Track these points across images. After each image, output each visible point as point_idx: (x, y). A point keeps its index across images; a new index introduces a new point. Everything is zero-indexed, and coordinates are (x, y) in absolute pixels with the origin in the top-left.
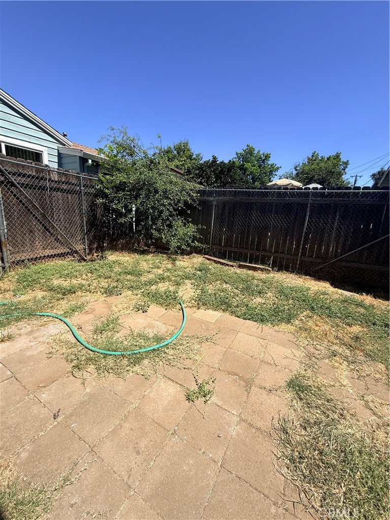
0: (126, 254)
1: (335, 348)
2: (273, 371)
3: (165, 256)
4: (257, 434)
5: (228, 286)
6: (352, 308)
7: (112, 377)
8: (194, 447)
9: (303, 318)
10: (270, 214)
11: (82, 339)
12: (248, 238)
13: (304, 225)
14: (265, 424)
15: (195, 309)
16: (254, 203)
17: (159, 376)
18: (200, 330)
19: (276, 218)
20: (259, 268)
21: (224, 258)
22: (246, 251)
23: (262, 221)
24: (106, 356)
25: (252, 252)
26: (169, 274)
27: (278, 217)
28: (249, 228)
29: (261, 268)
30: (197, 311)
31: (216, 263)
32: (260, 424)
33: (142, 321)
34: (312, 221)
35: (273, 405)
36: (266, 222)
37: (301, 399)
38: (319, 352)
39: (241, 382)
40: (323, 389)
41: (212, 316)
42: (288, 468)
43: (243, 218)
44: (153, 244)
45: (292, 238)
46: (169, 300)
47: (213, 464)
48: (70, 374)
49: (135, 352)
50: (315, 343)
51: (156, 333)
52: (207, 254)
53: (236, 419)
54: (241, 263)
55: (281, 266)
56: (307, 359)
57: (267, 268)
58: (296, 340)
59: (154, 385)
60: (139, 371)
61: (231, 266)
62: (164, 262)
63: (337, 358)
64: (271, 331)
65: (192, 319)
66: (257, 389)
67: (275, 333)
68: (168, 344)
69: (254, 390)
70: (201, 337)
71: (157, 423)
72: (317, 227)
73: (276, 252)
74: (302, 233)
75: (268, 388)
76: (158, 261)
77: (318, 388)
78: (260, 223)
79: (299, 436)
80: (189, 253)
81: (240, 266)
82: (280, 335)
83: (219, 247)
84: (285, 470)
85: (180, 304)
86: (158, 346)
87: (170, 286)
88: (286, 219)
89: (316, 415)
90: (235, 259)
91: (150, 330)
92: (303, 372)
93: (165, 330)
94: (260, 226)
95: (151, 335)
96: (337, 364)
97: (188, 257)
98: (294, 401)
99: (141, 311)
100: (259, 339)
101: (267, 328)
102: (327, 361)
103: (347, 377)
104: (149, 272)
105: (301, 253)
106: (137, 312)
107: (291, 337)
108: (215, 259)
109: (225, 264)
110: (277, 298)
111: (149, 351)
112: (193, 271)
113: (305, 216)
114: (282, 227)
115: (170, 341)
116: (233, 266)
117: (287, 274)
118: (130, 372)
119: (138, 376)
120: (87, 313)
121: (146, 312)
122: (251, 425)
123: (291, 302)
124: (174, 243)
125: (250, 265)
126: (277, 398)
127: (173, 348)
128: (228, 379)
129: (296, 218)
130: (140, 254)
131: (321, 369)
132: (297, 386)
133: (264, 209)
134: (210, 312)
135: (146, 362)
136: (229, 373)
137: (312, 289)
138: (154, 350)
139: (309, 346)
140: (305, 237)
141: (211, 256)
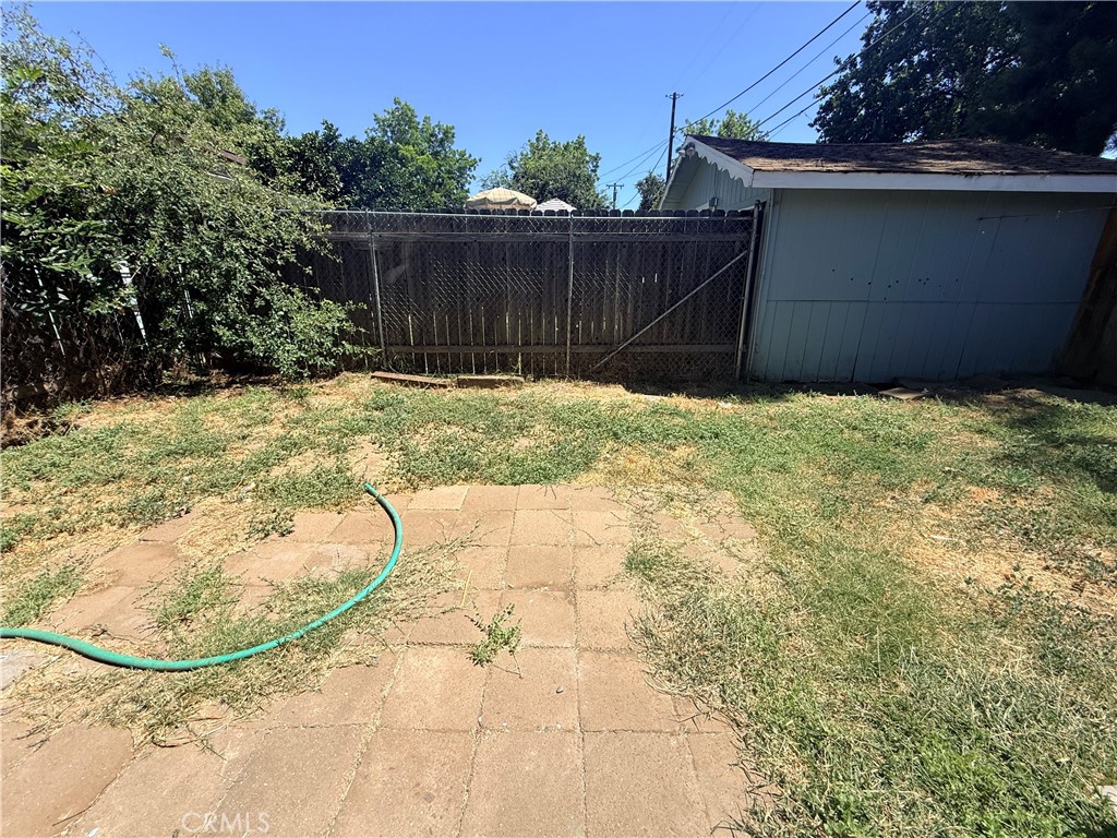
0: (139, 403)
1: (668, 488)
2: (598, 554)
3: (266, 389)
4: (613, 659)
5: (455, 429)
6: (667, 421)
7: (278, 701)
8: (527, 730)
9: (608, 456)
10: (502, 266)
11: (128, 656)
12: (465, 322)
13: (567, 284)
14: (618, 639)
15: (408, 493)
16: (465, 244)
17: (396, 649)
18: (439, 531)
19: (516, 275)
20: (500, 382)
21: (421, 372)
22: (465, 350)
23: (490, 283)
24: (233, 666)
25: (479, 350)
26: (304, 432)
27: (519, 271)
28: (465, 299)
29: (503, 381)
30: (413, 495)
31: (406, 386)
32: (610, 643)
33: (291, 556)
34: (581, 276)
35: (617, 607)
36: (497, 283)
37: (651, 580)
38: (650, 502)
39: (556, 593)
40: (674, 553)
41: (452, 496)
42: (670, 681)
43: (447, 278)
44: (217, 364)
45: (551, 312)
46: (334, 491)
47: (569, 737)
48: (149, 748)
49: (314, 625)
50: (640, 490)
51: (340, 569)
52: (379, 369)
53: (573, 653)
54: (462, 377)
55: (540, 371)
56: (638, 518)
57: (515, 378)
58: (612, 493)
59: (396, 671)
60: (343, 659)
61: (441, 386)
62: (275, 405)
63: (675, 503)
64: (570, 492)
65: (412, 516)
66: (585, 594)
67: (576, 494)
68: (384, 581)
69: (582, 596)
70: (448, 543)
71: (437, 731)
72: (590, 288)
73: (526, 343)
74: (567, 300)
75: (601, 585)
76: (254, 406)
77: (667, 554)
78: (486, 287)
79: (666, 632)
80: (332, 373)
81: (461, 384)
82: (586, 492)
83: (405, 349)
84: (667, 686)
85: (368, 491)
86: (364, 593)
87: (321, 459)
88: (535, 276)
89: (677, 594)
90: (445, 370)
91: (324, 569)
92: (640, 540)
93: (362, 555)
94: (486, 294)
95: (333, 578)
96: (678, 512)
97: (333, 382)
98: (645, 587)
99: (274, 535)
100: (555, 511)
101: (562, 489)
102: (664, 511)
103: (695, 525)
104: (244, 438)
105: (571, 340)
106: (267, 540)
107: (602, 491)
108: (402, 377)
109: (426, 384)
110: (553, 431)
111: (346, 611)
112: (361, 414)
113: (567, 267)
114: (529, 292)
115: (386, 572)
116: (445, 387)
117: (554, 384)
118: (325, 671)
119: (349, 669)
120: (98, 588)
121: (290, 532)
122: (599, 651)
123: (578, 432)
124: (287, 354)
125: (480, 377)
126: (620, 593)
127: (399, 586)
128: (533, 598)
129: (551, 272)
130: (189, 396)
131: (661, 527)
132: (640, 564)
133: (489, 255)
134: (443, 489)
135: (350, 635)
136: (530, 588)
137: (601, 403)
138: (358, 604)
139: (633, 498)
140: (572, 309)
141: (389, 371)
